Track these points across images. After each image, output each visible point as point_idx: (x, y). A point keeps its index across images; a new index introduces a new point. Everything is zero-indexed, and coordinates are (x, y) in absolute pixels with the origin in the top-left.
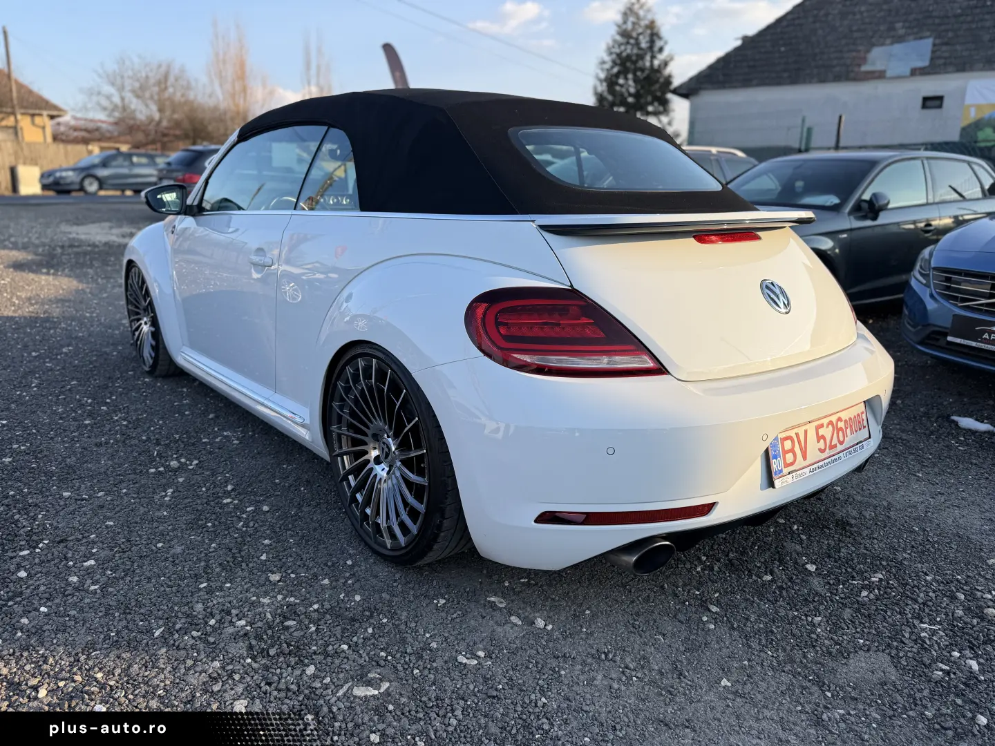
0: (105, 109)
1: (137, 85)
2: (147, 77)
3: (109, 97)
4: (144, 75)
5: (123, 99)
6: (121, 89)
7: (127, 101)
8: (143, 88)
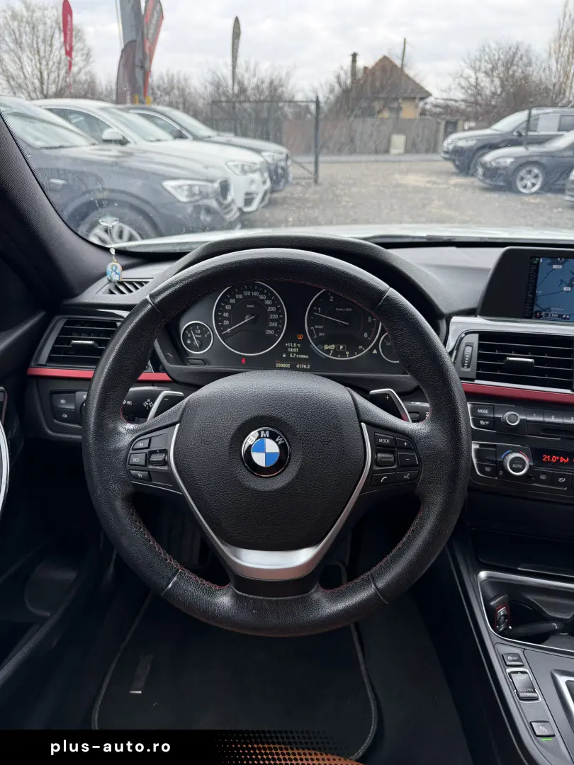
0: (463, 88)
1: (490, 66)
2: (499, 59)
3: (467, 79)
4: (496, 57)
5: (477, 79)
6: (477, 70)
7: (479, 80)
8: (493, 69)
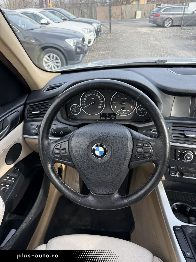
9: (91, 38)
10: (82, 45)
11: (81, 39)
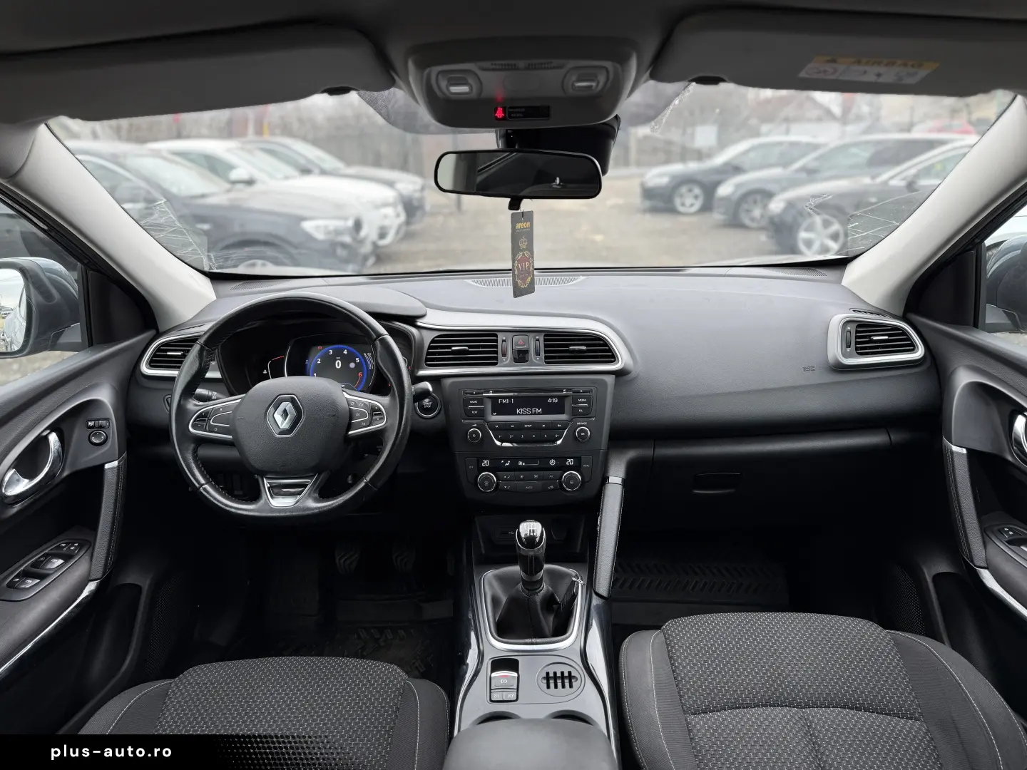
9: (387, 223)
10: (354, 239)
11: (350, 223)
